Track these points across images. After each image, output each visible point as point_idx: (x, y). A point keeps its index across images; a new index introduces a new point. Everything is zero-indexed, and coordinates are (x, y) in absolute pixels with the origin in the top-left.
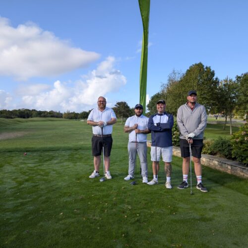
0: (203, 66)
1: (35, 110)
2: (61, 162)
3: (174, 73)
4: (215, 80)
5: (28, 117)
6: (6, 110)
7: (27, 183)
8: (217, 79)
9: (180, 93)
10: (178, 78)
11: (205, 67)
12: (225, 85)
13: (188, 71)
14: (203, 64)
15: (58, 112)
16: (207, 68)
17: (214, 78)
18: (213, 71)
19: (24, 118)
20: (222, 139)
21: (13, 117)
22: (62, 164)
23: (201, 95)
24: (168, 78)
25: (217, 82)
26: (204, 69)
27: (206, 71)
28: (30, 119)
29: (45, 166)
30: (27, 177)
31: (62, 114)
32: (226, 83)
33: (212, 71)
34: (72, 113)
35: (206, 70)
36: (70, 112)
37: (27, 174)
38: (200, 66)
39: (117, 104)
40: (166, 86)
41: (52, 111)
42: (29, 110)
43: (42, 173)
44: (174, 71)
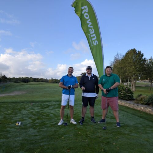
0: (136, 50)
1: (32, 78)
2: (54, 109)
3: (118, 55)
4: (144, 59)
5: (28, 82)
6: (15, 78)
7: (37, 120)
9: (122, 67)
10: (120, 58)
12: (150, 62)
13: (127, 54)
15: (46, 79)
16: (138, 52)
17: (143, 58)
18: (143, 54)
19: (25, 82)
21: (19, 82)
22: (55, 110)
23: (135, 68)
24: (114, 58)
25: (145, 60)
26: (136, 52)
27: (138, 54)
31: (48, 80)
32: (150, 61)
33: (141, 53)
34: (54, 80)
36: (53, 79)
37: (36, 115)
38: (134, 51)
39: (82, 74)
40: (113, 63)
41: (42, 78)
42: (28, 78)
43: (45, 115)
44: (118, 54)
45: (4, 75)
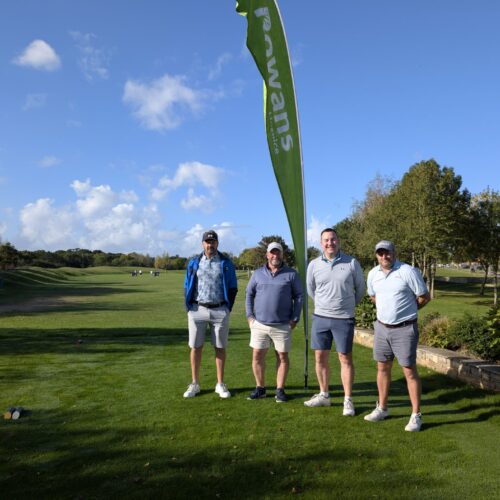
0: (438, 166)
1: (100, 252)
3: (378, 179)
4: (461, 193)
5: (86, 266)
6: (43, 252)
8: (465, 192)
9: (390, 221)
10: (386, 190)
11: (441, 169)
12: (482, 204)
13: (408, 177)
14: (438, 163)
15: (145, 255)
16: (445, 169)
17: (461, 190)
18: (460, 178)
19: (80, 267)
20: (471, 319)
21: (56, 265)
23: (434, 224)
24: (366, 190)
25: (466, 198)
26: (439, 172)
27: (443, 177)
28: (90, 269)
29: (116, 366)
30: (82, 390)
31: (153, 259)
32: (484, 200)
33: (456, 176)
34: (172, 258)
35: (443, 174)
36: (170, 255)
38: (431, 167)
39: (264, 240)
40: (363, 207)
41: (134, 253)
42: (87, 251)
44: (378, 176)
45: (9, 244)
